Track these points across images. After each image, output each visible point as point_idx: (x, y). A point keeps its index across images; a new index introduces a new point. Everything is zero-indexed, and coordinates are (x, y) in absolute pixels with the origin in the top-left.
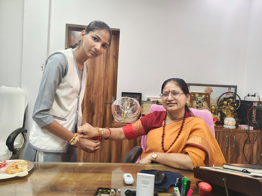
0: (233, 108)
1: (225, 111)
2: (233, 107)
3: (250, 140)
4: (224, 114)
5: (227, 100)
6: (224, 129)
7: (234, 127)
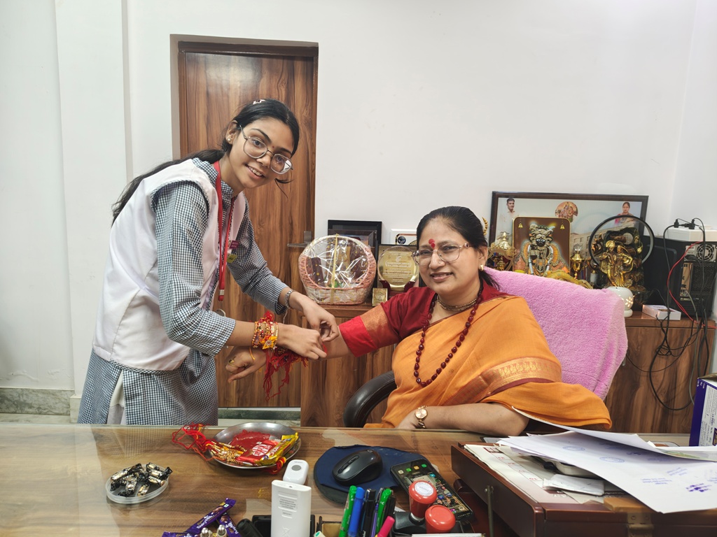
0: (632, 259)
2: (630, 258)
3: (668, 347)
7: (629, 313)
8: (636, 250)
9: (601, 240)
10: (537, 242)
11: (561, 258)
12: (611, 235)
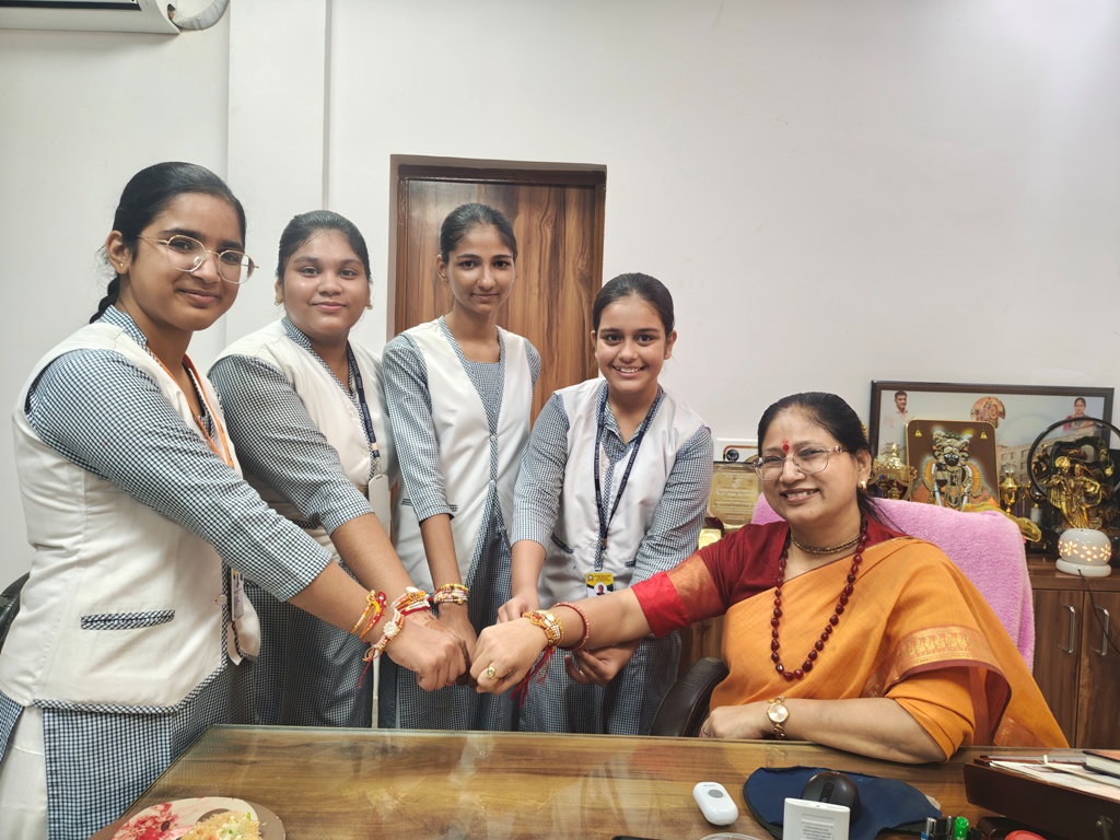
0: (1099, 486)
1: (1063, 498)
2: (1096, 483)
4: (1060, 510)
5: (1072, 452)
6: (1058, 575)
7: (1106, 570)
8: (1104, 471)
9: (1046, 456)
10: (946, 459)
11: (985, 485)
12: (1062, 448)
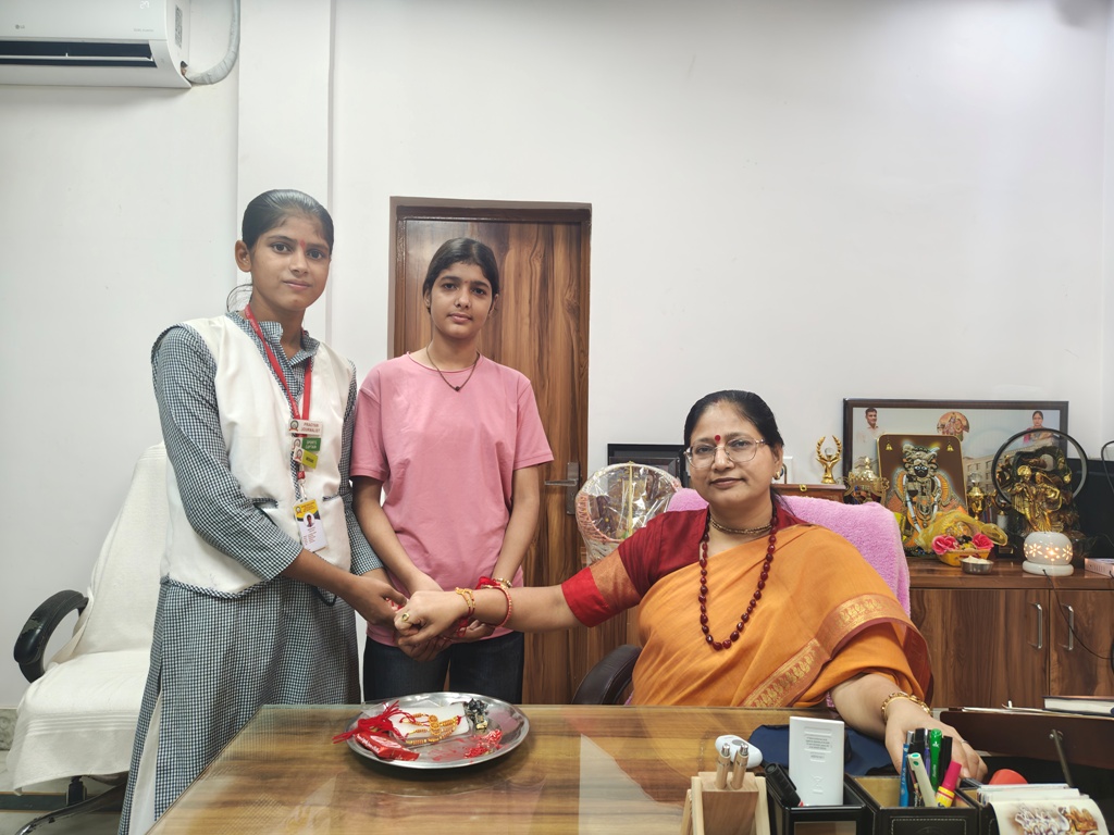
0: (1058, 492)
2: (1056, 490)
6: (1025, 576)
7: (1068, 570)
8: (1062, 479)
9: (1008, 466)
